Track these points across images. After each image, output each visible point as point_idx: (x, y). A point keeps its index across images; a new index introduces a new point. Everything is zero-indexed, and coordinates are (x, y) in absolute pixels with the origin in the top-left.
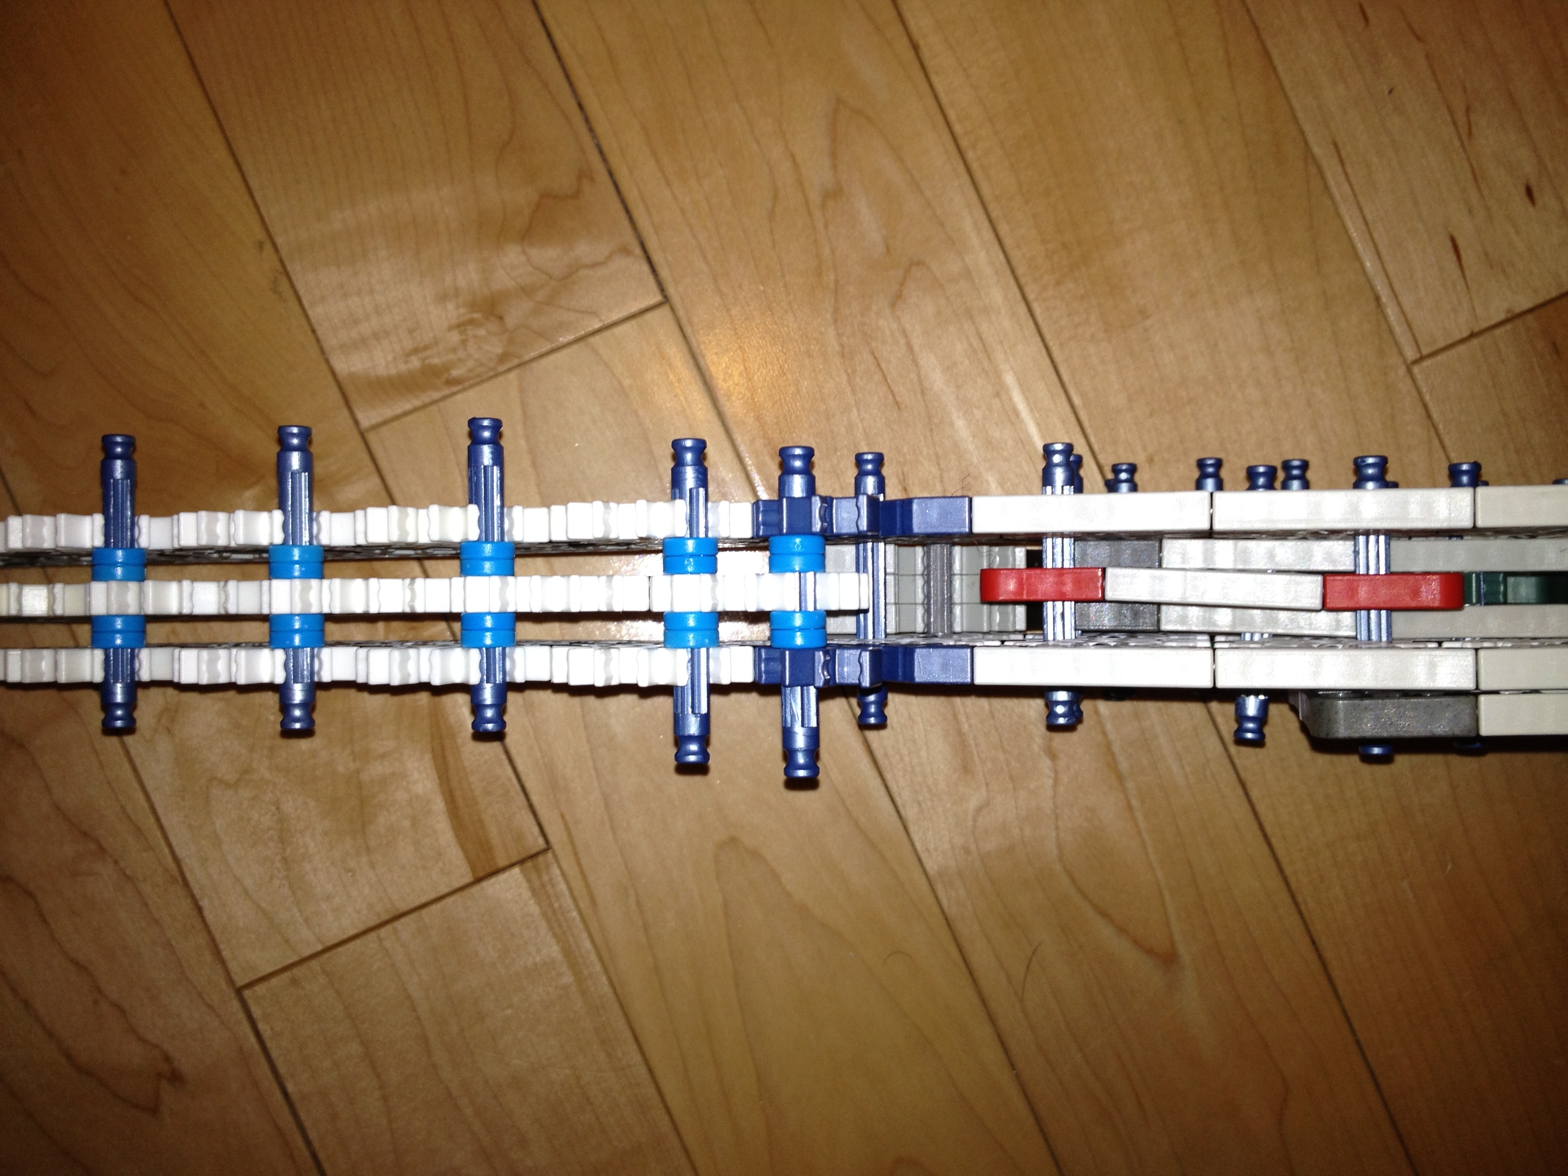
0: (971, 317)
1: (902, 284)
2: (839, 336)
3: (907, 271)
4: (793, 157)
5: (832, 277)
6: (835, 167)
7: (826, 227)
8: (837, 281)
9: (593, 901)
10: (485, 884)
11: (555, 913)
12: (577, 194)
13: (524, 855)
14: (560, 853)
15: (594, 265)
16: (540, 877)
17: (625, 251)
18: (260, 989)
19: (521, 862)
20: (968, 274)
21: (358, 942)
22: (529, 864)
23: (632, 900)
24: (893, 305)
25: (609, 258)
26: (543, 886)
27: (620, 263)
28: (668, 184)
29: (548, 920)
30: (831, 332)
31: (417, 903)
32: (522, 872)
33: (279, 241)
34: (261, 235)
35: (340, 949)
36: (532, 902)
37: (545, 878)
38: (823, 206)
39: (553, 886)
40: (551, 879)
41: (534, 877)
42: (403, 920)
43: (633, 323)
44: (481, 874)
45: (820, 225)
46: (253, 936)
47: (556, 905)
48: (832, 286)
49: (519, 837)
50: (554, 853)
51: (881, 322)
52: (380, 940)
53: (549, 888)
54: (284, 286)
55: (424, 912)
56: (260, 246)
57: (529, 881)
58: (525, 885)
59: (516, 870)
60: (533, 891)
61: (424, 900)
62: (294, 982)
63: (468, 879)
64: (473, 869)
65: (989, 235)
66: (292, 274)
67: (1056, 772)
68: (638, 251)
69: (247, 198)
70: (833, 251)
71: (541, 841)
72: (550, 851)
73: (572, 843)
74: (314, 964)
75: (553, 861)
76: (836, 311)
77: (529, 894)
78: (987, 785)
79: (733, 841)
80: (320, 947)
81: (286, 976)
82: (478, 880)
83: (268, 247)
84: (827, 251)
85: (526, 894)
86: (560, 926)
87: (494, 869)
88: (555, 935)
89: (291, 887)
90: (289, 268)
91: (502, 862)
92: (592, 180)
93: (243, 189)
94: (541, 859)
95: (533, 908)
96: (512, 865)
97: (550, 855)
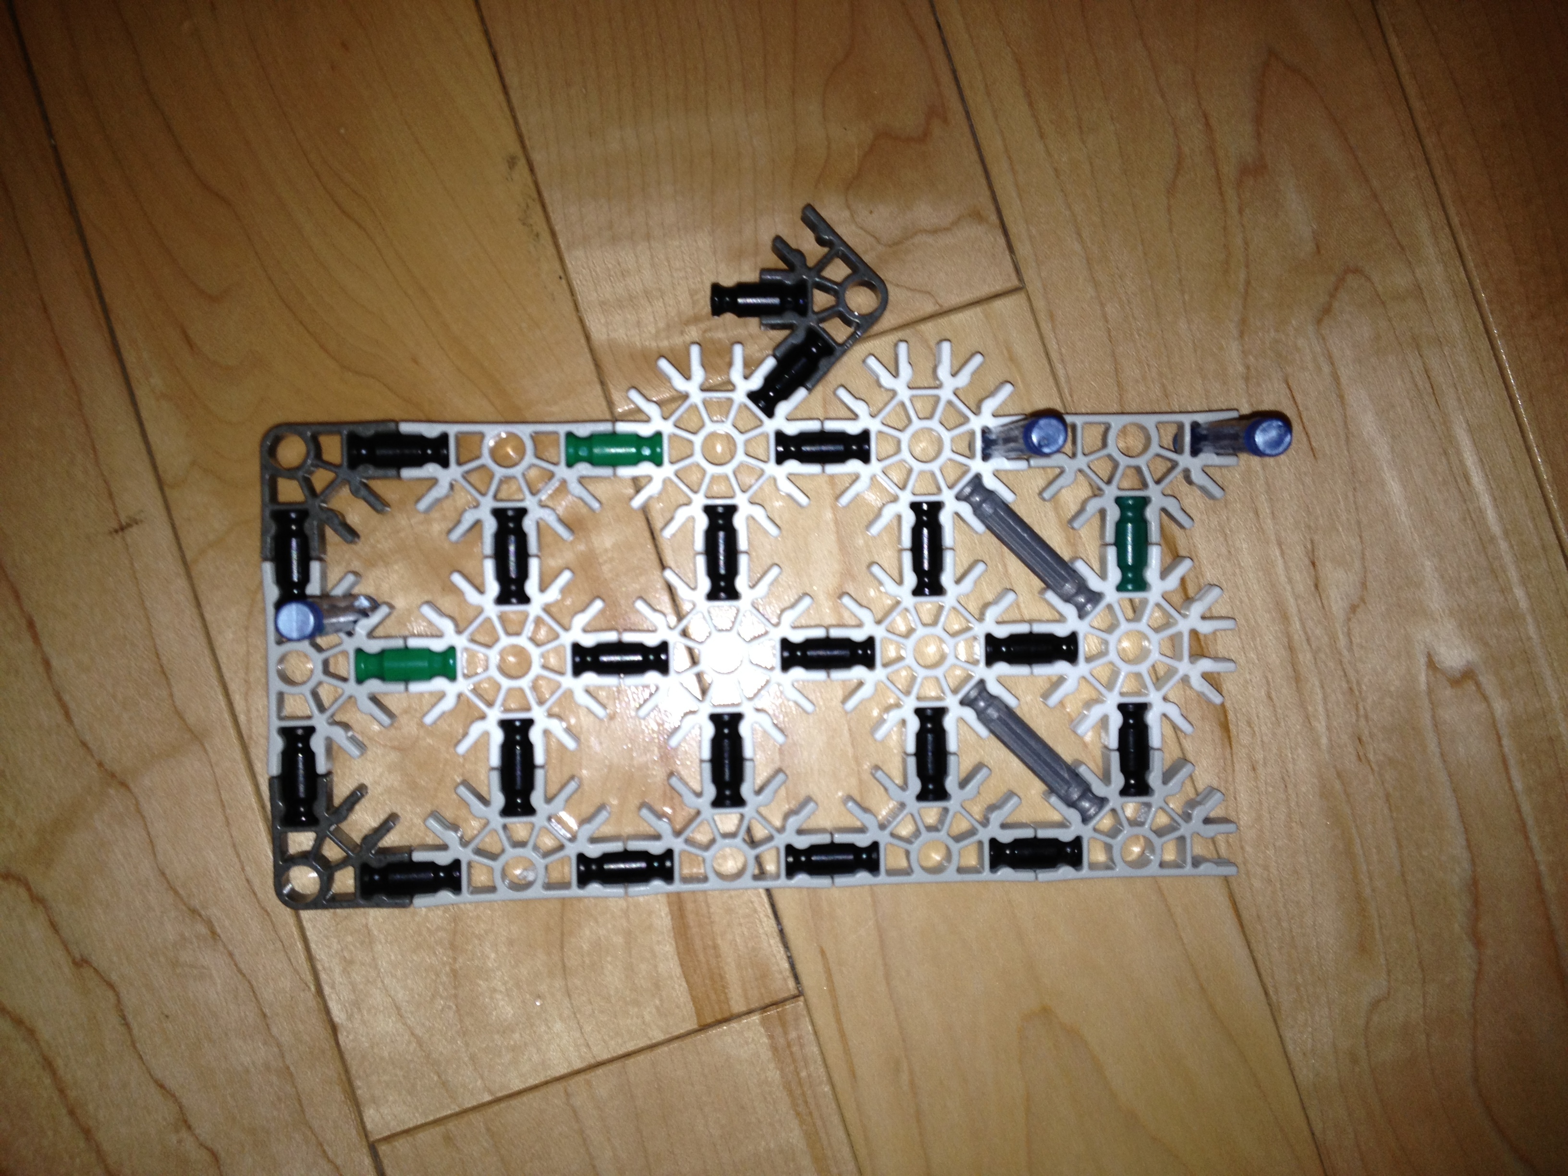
0: (1418, 347)
1: (1332, 296)
2: (1245, 353)
3: (1341, 280)
4: (1206, 116)
5: (1242, 276)
6: (1258, 136)
7: (1241, 211)
8: (1248, 283)
9: (853, 1074)
10: (713, 1032)
11: (800, 1084)
12: (924, 137)
13: (767, 1001)
14: (814, 1000)
15: (935, 231)
16: (786, 1033)
17: (977, 216)
18: (402, 1145)
19: (764, 1008)
20: (1418, 292)
21: (538, 1094)
22: (772, 1012)
23: (905, 1077)
24: (1319, 321)
25: (956, 223)
26: (789, 1045)
27: (972, 231)
28: (1042, 136)
29: (790, 1093)
30: (1233, 349)
31: (621, 1051)
32: (764, 1022)
33: (537, 157)
34: (514, 147)
35: (514, 1102)
36: (772, 1066)
37: (793, 1035)
38: (1239, 184)
39: (802, 1046)
40: (799, 1037)
41: (779, 1031)
42: (600, 1071)
43: (978, 310)
44: (709, 1021)
45: (1233, 208)
46: (400, 1073)
47: (803, 1074)
48: (1241, 288)
49: (764, 975)
50: (806, 1001)
51: (1301, 342)
52: (568, 1095)
53: (795, 1049)
54: (537, 218)
55: (630, 1062)
56: (512, 162)
57: (771, 1037)
58: (765, 1040)
59: (755, 1018)
60: (774, 1048)
61: (631, 1047)
62: (448, 1139)
63: (692, 1025)
64: (699, 1013)
65: (1447, 244)
66: (547, 200)
67: (1480, 963)
68: (994, 218)
69: (501, 97)
70: (1246, 243)
71: (791, 984)
72: (802, 998)
73: (832, 990)
74: (476, 1119)
75: (805, 1012)
76: (1244, 321)
77: (770, 1053)
78: (1389, 972)
79: (1046, 1011)
80: (487, 1098)
81: (438, 1130)
82: (704, 1028)
83: (522, 162)
84: (1239, 241)
85: (766, 1054)
86: (806, 1102)
87: (726, 1015)
88: (798, 1114)
89: (458, 1010)
90: (546, 195)
91: (738, 1007)
92: (945, 120)
93: (497, 86)
94: (788, 1006)
95: (773, 1074)
96: (749, 1012)
97: (801, 1002)
